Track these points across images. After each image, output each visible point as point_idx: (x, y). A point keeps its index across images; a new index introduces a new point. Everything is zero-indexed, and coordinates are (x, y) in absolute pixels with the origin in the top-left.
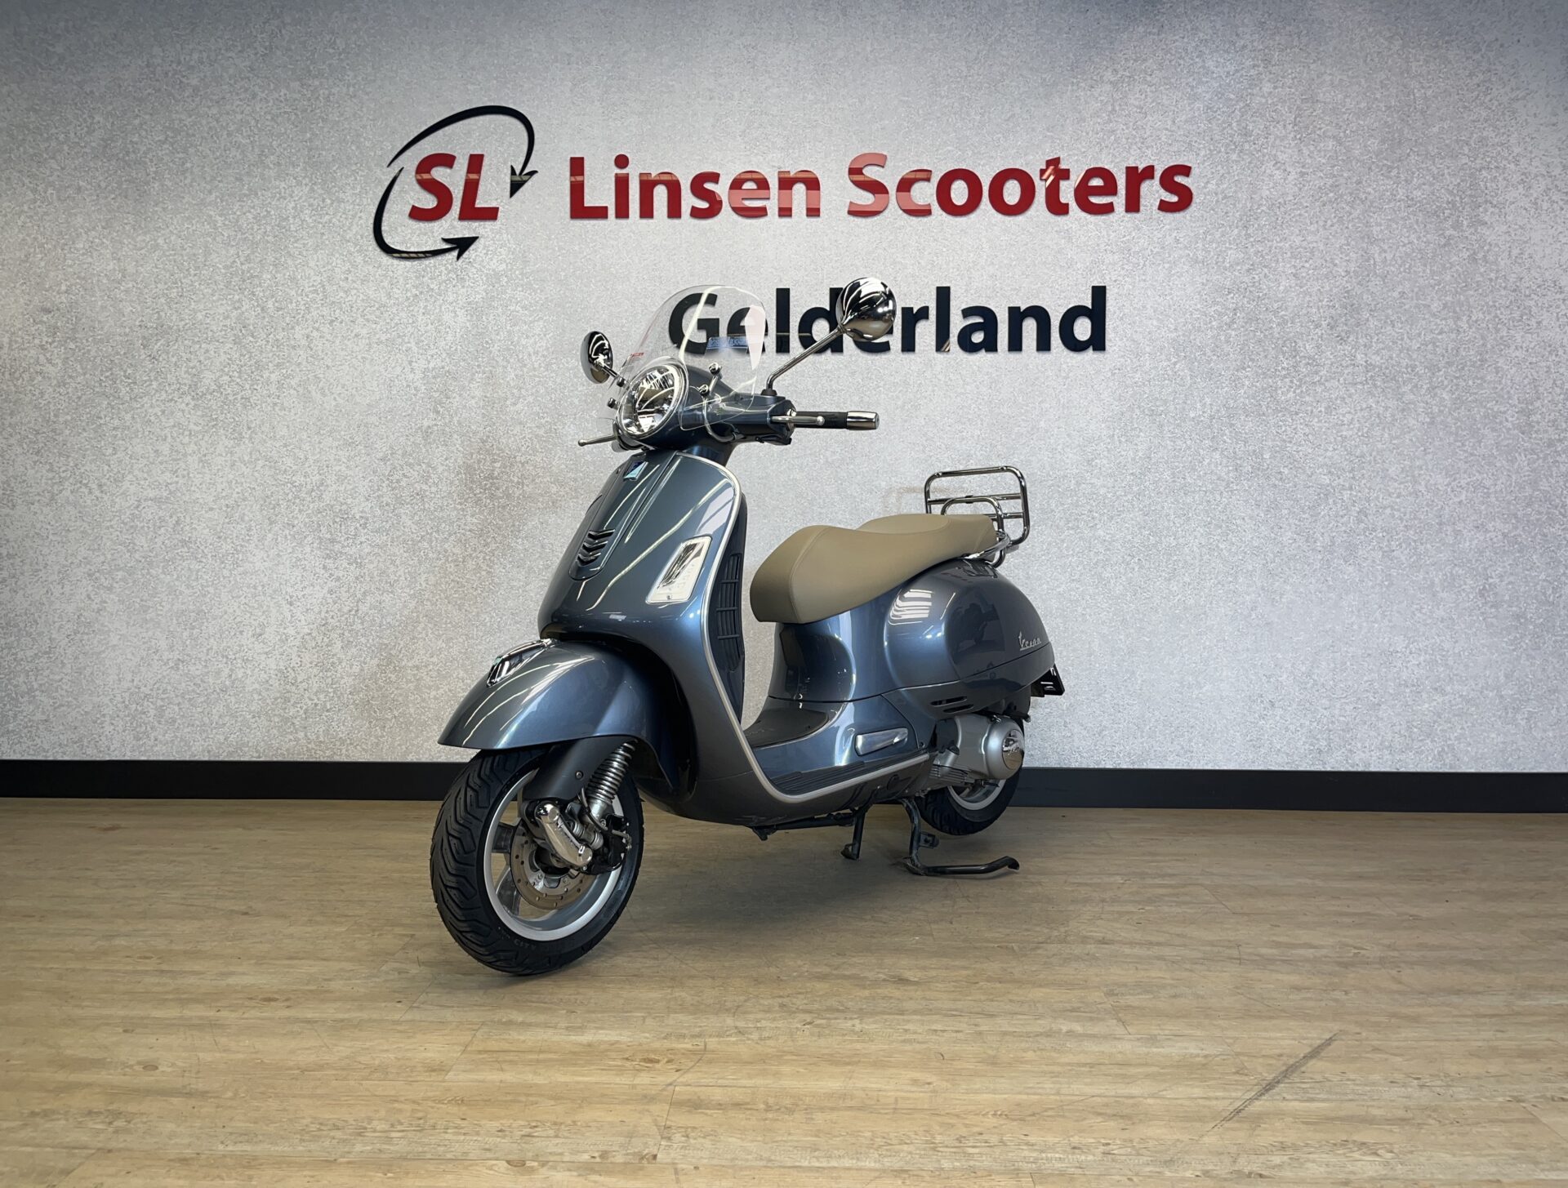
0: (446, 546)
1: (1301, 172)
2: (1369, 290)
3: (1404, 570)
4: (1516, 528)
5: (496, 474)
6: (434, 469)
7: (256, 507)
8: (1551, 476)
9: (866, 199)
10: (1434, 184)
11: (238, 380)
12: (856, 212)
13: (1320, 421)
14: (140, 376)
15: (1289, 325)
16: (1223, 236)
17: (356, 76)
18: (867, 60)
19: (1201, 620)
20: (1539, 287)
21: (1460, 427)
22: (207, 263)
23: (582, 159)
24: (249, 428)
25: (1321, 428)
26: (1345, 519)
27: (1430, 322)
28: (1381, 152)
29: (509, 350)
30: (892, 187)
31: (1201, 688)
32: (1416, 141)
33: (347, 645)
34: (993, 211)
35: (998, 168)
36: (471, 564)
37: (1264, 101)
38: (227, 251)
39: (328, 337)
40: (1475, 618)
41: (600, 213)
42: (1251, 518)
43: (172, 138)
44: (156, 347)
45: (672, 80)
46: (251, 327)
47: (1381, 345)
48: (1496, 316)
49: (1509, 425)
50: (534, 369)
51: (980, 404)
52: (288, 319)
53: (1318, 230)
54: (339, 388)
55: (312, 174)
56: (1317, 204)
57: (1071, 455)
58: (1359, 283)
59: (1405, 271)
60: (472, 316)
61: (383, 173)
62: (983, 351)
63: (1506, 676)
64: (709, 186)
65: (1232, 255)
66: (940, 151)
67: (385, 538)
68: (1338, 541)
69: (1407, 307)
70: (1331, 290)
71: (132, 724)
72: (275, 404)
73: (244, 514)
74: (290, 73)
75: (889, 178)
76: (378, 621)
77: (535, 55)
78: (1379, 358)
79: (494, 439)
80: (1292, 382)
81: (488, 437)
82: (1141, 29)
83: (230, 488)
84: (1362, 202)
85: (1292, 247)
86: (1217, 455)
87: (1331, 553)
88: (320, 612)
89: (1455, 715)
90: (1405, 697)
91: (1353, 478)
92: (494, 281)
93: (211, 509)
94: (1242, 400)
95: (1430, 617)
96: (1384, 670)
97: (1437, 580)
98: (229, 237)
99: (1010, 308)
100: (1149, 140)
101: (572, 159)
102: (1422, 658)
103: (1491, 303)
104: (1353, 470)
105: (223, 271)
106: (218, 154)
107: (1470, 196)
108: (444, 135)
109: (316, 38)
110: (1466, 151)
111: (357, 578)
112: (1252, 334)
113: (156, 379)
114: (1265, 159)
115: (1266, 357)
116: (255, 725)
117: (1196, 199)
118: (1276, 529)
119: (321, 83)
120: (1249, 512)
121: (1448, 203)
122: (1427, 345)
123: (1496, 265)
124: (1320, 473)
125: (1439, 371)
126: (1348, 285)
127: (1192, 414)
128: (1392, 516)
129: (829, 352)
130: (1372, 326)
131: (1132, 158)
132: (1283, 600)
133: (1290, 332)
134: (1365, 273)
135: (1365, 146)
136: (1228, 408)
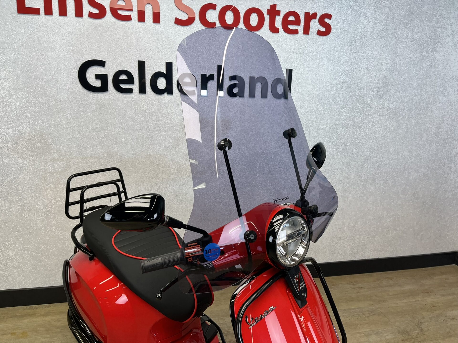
1: (375, 22)
2: (393, 77)
4: (428, 171)
8: (442, 152)
9: (183, 16)
10: (422, 32)
12: (178, 22)
13: (369, 130)
15: (362, 90)
16: (341, 49)
20: (451, 78)
25: (369, 133)
26: (373, 169)
27: (412, 91)
28: (405, 16)
30: (197, 11)
34: (245, 29)
35: (248, 6)
41: (35, 11)
42: (340, 169)
47: (394, 100)
48: (435, 90)
49: (432, 133)
51: (236, 121)
53: (378, 49)
56: (379, 37)
57: (273, 144)
58: (390, 74)
59: (406, 69)
62: (238, 97)
65: (344, 58)
68: (370, 177)
69: (405, 84)
70: (379, 76)
75: (195, 6)
78: (392, 105)
80: (361, 114)
84: (396, 38)
85: (367, 56)
86: (330, 144)
87: (367, 182)
91: (378, 153)
94: (342, 121)
96: (379, 224)
97: (400, 191)
99: (250, 77)
102: (391, 219)
103: (434, 84)
104: (378, 150)
112: (348, 94)
114: (362, 14)
115: (352, 103)
117: (333, 31)
118: (348, 173)
120: (340, 167)
121: (426, 41)
122: (410, 101)
123: (438, 69)
124: (367, 151)
125: (413, 111)
126: (386, 74)
127: (322, 127)
128: (389, 167)
129: (166, 94)
130: (392, 92)
131: (308, 8)
132: (348, 200)
133: (362, 93)
134: (393, 69)
135: (400, 13)
136: (336, 125)
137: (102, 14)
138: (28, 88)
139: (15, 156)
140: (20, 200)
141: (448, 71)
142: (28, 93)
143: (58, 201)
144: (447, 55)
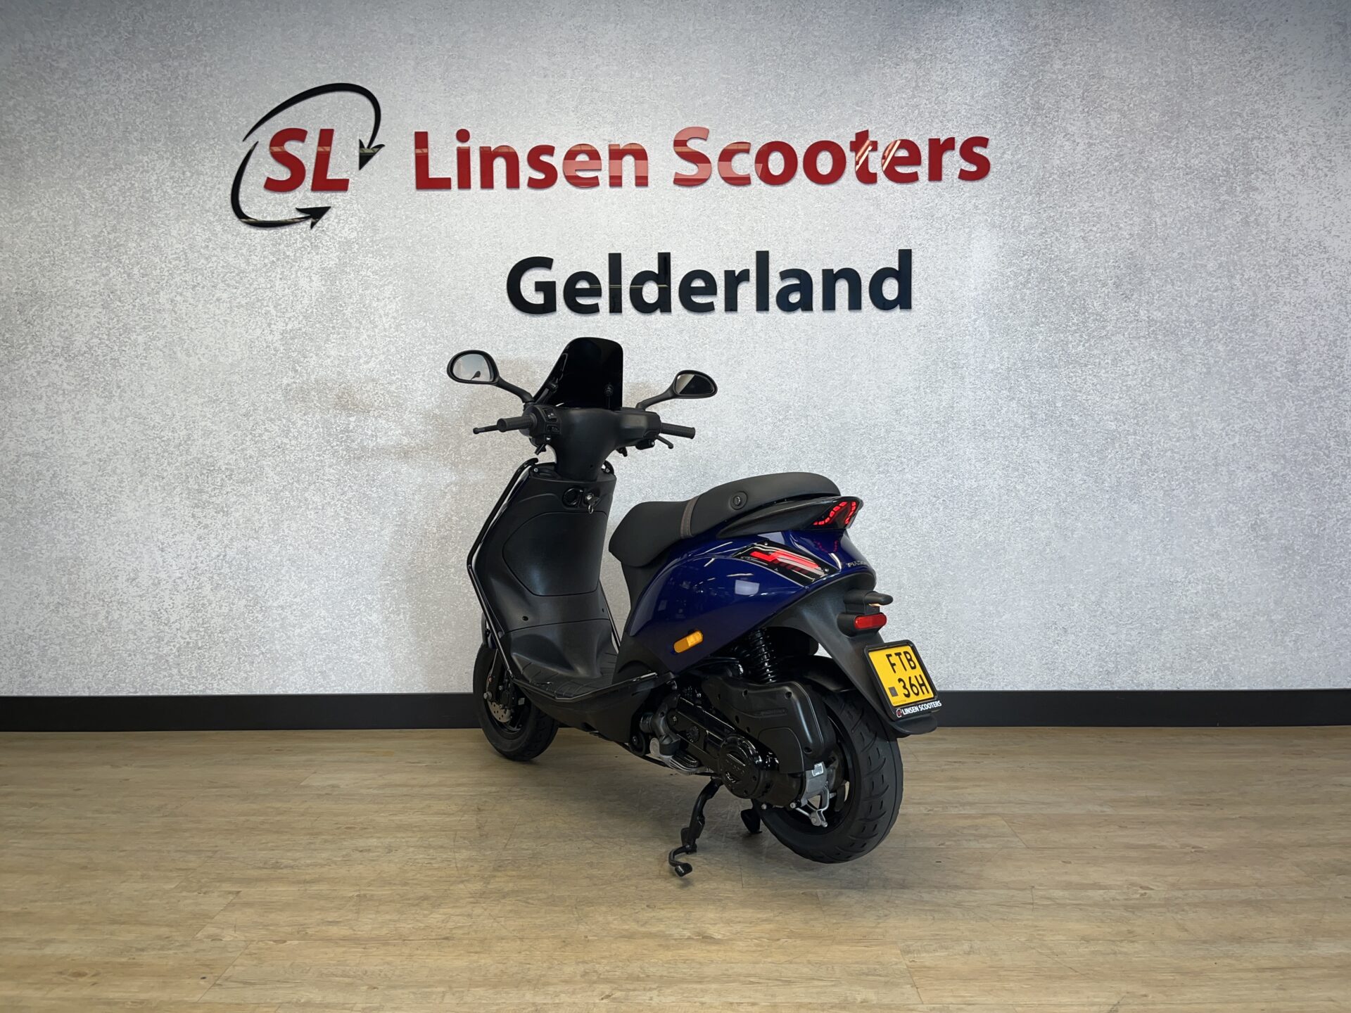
0: (306, 495)
1: (1089, 143)
2: (1150, 251)
3: (1183, 507)
4: (1284, 468)
5: (351, 427)
6: (294, 423)
7: (127, 461)
8: (1317, 420)
9: (690, 170)
10: (1210, 153)
11: (107, 342)
12: (681, 181)
13: (1107, 372)
14: (18, 341)
15: (1079, 284)
16: (1018, 202)
17: (211, 56)
18: (690, 40)
19: (1001, 555)
20: (1306, 247)
21: (1234, 376)
22: (77, 233)
23: (426, 134)
24: (119, 387)
25: (1108, 378)
26: (1130, 462)
27: (1206, 280)
28: (1162, 124)
29: (361, 312)
30: (714, 157)
31: (1001, 617)
32: (1193, 113)
33: (217, 587)
34: (808, 181)
35: (811, 140)
36: (330, 512)
37: (1054, 77)
38: (95, 221)
39: (191, 301)
40: (1247, 550)
41: (444, 184)
42: (1045, 461)
43: (44, 117)
44: (31, 313)
45: (508, 60)
46: (119, 293)
47: (1162, 302)
48: (1267, 274)
49: (1279, 374)
50: (385, 330)
51: (797, 359)
52: (153, 285)
53: (1104, 197)
54: (203, 349)
55: (172, 148)
56: (1103, 172)
57: (880, 405)
58: (1143, 246)
59: (1183, 234)
60: (326, 281)
61: (240, 148)
62: (800, 310)
63: (1276, 603)
64: (544, 158)
65: (1027, 219)
66: (758, 125)
67: (249, 488)
68: (1124, 481)
69: (1185, 267)
70: (1117, 252)
71: (18, 663)
72: (143, 364)
73: (116, 467)
74: (151, 55)
75: (712, 150)
76: (245, 565)
77: (380, 35)
78: (1160, 314)
79: (349, 395)
80: (1081, 336)
81: (343, 393)
82: (942, 11)
83: (103, 443)
84: (1145, 170)
85: (1081, 213)
86: (1014, 404)
87: (1118, 493)
88: (190, 558)
89: (1229, 638)
90: (1184, 622)
91: (1137, 424)
92: (346, 248)
93: (85, 463)
94: (1036, 353)
95: (1207, 550)
96: (1166, 598)
97: (1213, 516)
98: (96, 209)
99: (824, 271)
100: (950, 114)
101: (416, 133)
102: (1200, 587)
103: (1262, 263)
104: (1137, 416)
105: (92, 240)
106: (86, 132)
107: (1243, 164)
108: (296, 111)
109: (175, 22)
110: (1239, 123)
111: (224, 526)
112: (1045, 293)
113: (31, 342)
114: (1058, 129)
115: (1058, 313)
116: (131, 663)
117: (993, 169)
118: (1068, 472)
119: (180, 63)
120: (1043, 455)
121: (1223, 170)
122: (1203, 301)
123: (1267, 227)
124: (1108, 420)
125: (1215, 325)
126: (1132, 247)
127: (991, 367)
128: (1173, 458)
129: (658, 312)
130: (1153, 284)
131: (934, 131)
132: (1075, 536)
133: (1080, 291)
134: (1148, 236)
135: (1147, 119)
136: (1024, 361)
137: (549, 179)
138: (425, 312)
139: (397, 432)
140: (400, 513)
141: (1296, 231)
142: (425, 321)
143: (463, 518)
144: (1285, 195)
